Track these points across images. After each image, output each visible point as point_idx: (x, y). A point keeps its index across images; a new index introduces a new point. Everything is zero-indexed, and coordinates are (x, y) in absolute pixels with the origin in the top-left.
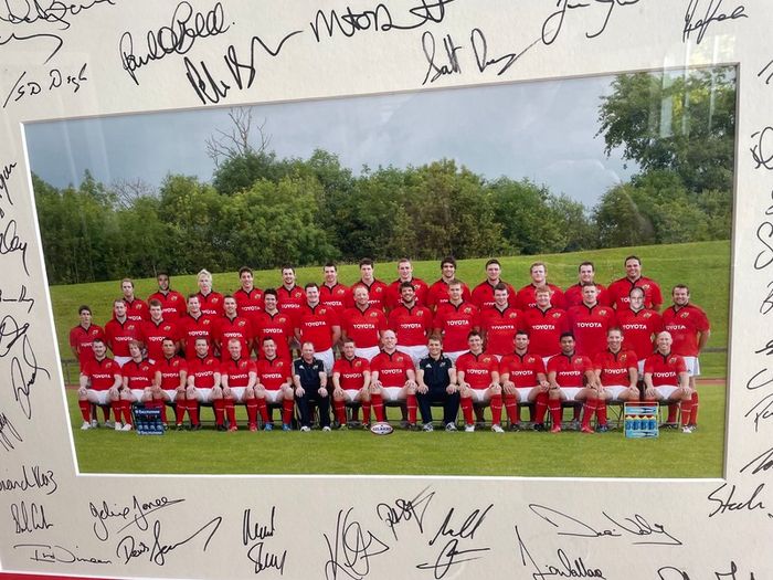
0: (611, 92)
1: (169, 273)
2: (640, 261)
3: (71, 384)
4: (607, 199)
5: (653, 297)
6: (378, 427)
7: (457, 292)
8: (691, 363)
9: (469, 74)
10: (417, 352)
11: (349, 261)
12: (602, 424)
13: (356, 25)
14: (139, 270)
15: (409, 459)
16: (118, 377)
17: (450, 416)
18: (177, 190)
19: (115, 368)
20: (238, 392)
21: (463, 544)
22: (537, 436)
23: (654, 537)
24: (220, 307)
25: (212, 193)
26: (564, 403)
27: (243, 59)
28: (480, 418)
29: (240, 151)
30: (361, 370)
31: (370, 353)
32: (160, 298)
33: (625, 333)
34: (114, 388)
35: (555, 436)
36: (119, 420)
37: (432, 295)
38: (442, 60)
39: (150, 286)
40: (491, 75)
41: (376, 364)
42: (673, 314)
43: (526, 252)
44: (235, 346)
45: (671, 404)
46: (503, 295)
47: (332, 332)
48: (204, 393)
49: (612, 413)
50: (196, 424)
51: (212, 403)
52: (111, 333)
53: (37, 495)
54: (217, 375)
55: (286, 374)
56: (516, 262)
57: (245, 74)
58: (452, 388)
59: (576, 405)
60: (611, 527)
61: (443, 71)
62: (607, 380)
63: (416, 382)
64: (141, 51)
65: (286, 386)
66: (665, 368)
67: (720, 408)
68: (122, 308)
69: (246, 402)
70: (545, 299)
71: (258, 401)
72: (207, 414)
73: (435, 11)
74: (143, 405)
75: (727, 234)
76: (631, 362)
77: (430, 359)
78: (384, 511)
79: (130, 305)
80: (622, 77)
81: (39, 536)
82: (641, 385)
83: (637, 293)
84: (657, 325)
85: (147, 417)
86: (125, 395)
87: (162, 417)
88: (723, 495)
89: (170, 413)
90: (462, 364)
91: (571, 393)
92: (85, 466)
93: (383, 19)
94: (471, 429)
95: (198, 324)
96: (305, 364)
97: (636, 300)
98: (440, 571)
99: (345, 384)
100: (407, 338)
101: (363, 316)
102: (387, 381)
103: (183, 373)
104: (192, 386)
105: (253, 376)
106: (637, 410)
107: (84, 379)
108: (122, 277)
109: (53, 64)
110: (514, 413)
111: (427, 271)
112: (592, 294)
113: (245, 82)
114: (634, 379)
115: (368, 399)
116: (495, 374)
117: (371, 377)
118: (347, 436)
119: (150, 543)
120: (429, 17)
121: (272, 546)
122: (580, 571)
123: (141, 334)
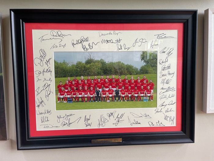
0: (142, 53)
1: (76, 76)
2: (145, 76)
3: (56, 94)
4: (141, 68)
5: (147, 81)
6: (108, 101)
7: (121, 80)
8: (152, 91)
9: (123, 50)
10: (114, 89)
11: (105, 75)
12: (140, 100)
13: (108, 42)
14: (71, 76)
15: (112, 106)
16: (65, 93)
17: (119, 99)
18: (79, 64)
19: (65, 92)
20: (86, 96)
21: (120, 120)
22: (131, 102)
23: (148, 117)
24: (84, 82)
25: (84, 64)
26: (135, 97)
27: (91, 45)
28: (123, 99)
29: (89, 58)
30: (106, 92)
31: (107, 89)
32: (75, 80)
33: (143, 86)
34: (65, 95)
35: (134, 102)
36: (65, 101)
37: (117, 81)
38: (120, 48)
39: (73, 78)
40: (126, 50)
41: (108, 91)
42: (150, 84)
43: (130, 75)
44: (86, 88)
45: (150, 97)
46: (127, 81)
47: (102, 86)
48: (80, 96)
49: (142, 98)
50: (78, 101)
52: (65, 86)
53: (47, 115)
54: (83, 93)
55: (94, 92)
57: (91, 47)
58: (119, 95)
59: (137, 97)
60: (142, 116)
61: (120, 49)
62: (141, 93)
63: (114, 94)
64: (75, 43)
65: (94, 95)
66: (149, 92)
67: (156, 97)
68: (67, 82)
69: (87, 97)
70: (133, 81)
71: (89, 97)
72: (80, 99)
73: (119, 41)
74: (69, 98)
75: (157, 73)
76: (144, 91)
77: (116, 90)
78: (108, 115)
79: (69, 81)
80: (143, 52)
82: (146, 94)
83: (145, 81)
84: (148, 85)
85: (69, 100)
86: (66, 96)
87: (72, 100)
88: (157, 110)
89: (74, 99)
90: (121, 91)
91: (136, 95)
92: (58, 108)
93: (112, 41)
94: (122, 101)
95: (80, 84)
96: (97, 91)
97: (145, 82)
98: (116, 124)
99: (103, 94)
100: (113, 87)
101: (107, 83)
102: (110, 94)
103: (77, 92)
104: (78, 95)
105: (89, 93)
106: (145, 98)
107: (59, 94)
108: (68, 77)
109: (60, 43)
110: (128, 98)
111: (116, 77)
112: (139, 81)
113: (91, 49)
114: (145, 93)
115: (106, 96)
116: (126, 92)
117: (107, 93)
118: (103, 102)
119: (68, 123)
120: (118, 42)
121: (89, 122)
122: (137, 123)
123: (70, 86)
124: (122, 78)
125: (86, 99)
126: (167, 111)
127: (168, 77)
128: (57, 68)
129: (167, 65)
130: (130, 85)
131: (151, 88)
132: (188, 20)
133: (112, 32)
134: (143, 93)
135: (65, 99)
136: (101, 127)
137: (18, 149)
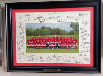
2: (73, 36)
3: (26, 45)
4: (70, 31)
5: (74, 39)
6: (52, 49)
7: (59, 38)
8: (76, 44)
9: (60, 22)
10: (56, 42)
11: (51, 35)
12: (70, 49)
13: (52, 18)
14: (34, 35)
18: (38, 29)
19: (31, 43)
20: (41, 46)
21: (59, 59)
22: (65, 49)
23: (74, 58)
24: (40, 38)
25: (40, 30)
26: (67, 47)
29: (43, 26)
31: (52, 42)
32: (35, 38)
33: (72, 41)
34: (30, 45)
38: (59, 21)
40: (62, 22)
41: (53, 43)
42: (75, 40)
44: (41, 42)
45: (75, 47)
46: (63, 38)
47: (49, 41)
48: (38, 46)
49: (71, 47)
50: (37, 48)
51: (39, 47)
52: (31, 41)
53: (22, 55)
54: (39, 44)
55: (45, 44)
56: (64, 36)
59: (68, 47)
60: (71, 57)
62: (70, 45)
63: (56, 45)
64: (36, 19)
66: (75, 44)
67: (78, 47)
68: (32, 38)
70: (66, 39)
71: (43, 46)
72: (38, 47)
75: (79, 34)
76: (72, 44)
78: (53, 56)
79: (33, 38)
80: (71, 23)
81: (21, 59)
84: (74, 41)
85: (33, 48)
88: (79, 54)
89: (35, 47)
90: (59, 44)
91: (68, 46)
92: (27, 52)
93: (54, 18)
94: (60, 49)
95: (38, 40)
96: (47, 43)
97: (72, 39)
98: (57, 61)
99: (50, 45)
100: (55, 41)
101: (52, 39)
102: (53, 45)
103: (37, 44)
105: (42, 44)
107: (28, 44)
109: (29, 19)
110: (63, 48)
111: (57, 36)
112: (69, 38)
113: (44, 21)
116: (62, 44)
117: (52, 44)
119: (32, 59)
120: (58, 18)
121: (43, 59)
122: (68, 61)
123: (33, 40)
124: (60, 36)
125: (41, 47)
126: (85, 55)
127: (85, 36)
128: (27, 31)
129: (85, 30)
130: (64, 40)
131: (76, 42)
132: (96, 5)
133: (55, 13)
134: (72, 45)
135: (30, 47)
136: (49, 62)
137: (7, 72)
